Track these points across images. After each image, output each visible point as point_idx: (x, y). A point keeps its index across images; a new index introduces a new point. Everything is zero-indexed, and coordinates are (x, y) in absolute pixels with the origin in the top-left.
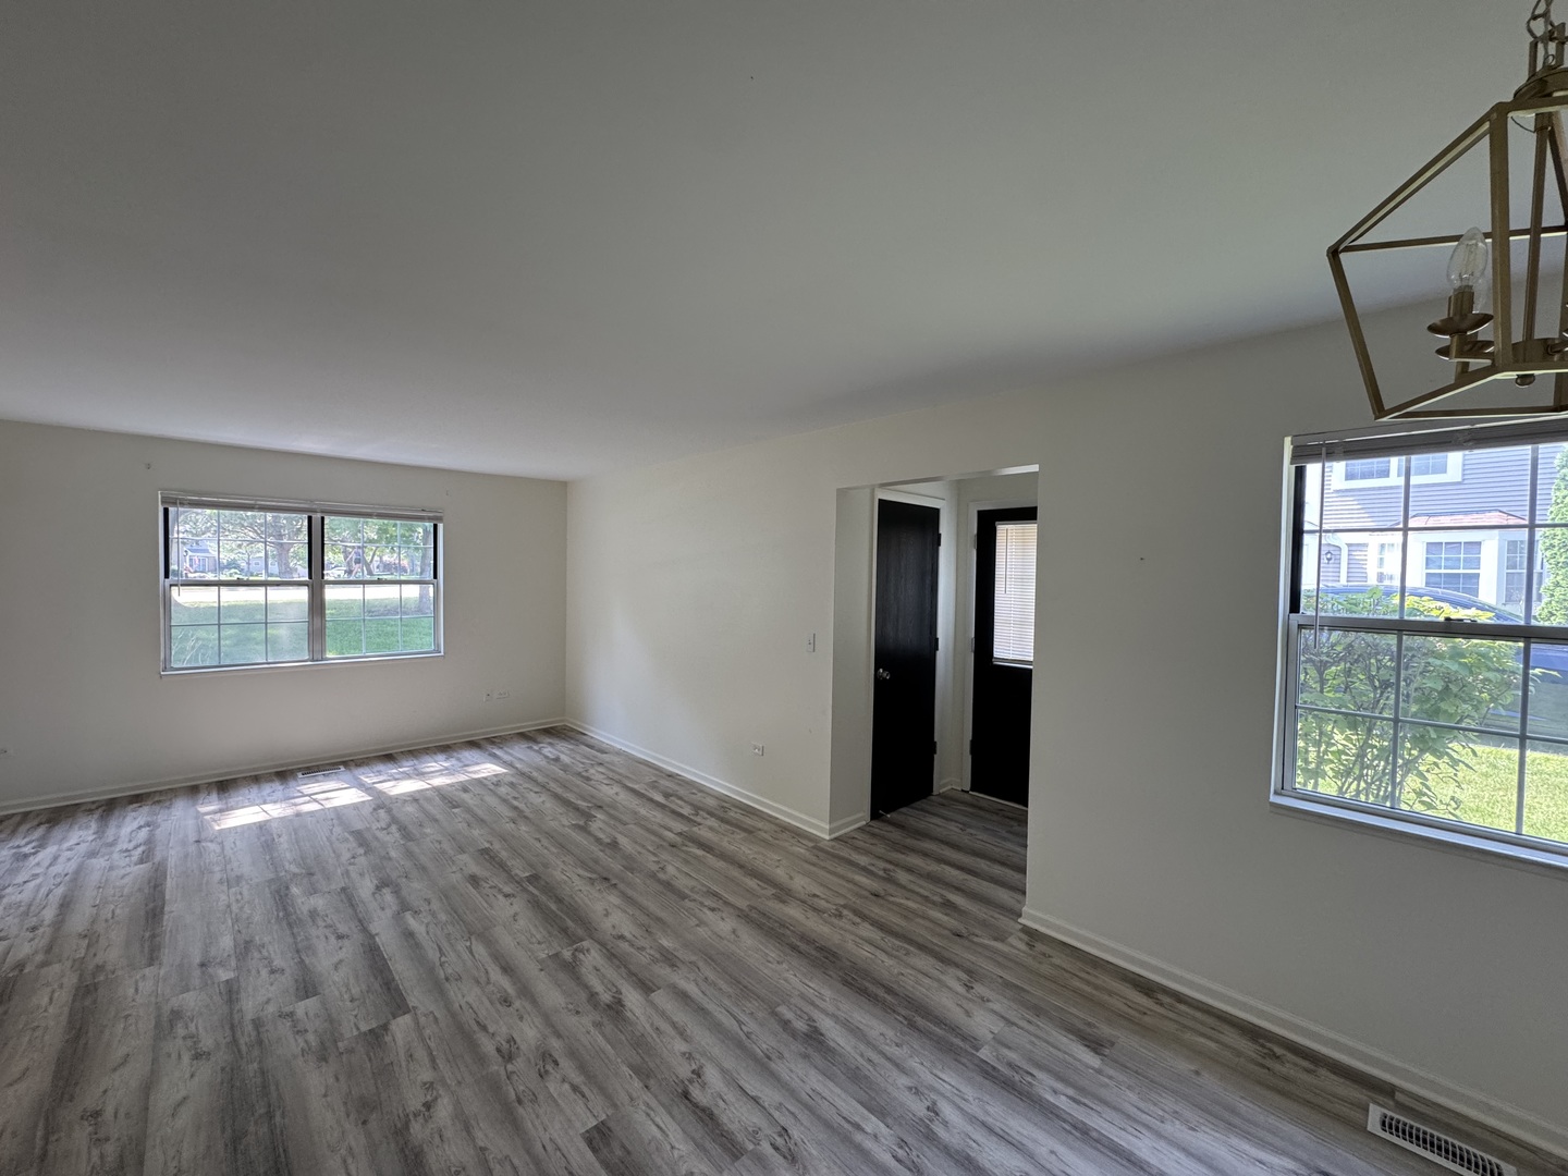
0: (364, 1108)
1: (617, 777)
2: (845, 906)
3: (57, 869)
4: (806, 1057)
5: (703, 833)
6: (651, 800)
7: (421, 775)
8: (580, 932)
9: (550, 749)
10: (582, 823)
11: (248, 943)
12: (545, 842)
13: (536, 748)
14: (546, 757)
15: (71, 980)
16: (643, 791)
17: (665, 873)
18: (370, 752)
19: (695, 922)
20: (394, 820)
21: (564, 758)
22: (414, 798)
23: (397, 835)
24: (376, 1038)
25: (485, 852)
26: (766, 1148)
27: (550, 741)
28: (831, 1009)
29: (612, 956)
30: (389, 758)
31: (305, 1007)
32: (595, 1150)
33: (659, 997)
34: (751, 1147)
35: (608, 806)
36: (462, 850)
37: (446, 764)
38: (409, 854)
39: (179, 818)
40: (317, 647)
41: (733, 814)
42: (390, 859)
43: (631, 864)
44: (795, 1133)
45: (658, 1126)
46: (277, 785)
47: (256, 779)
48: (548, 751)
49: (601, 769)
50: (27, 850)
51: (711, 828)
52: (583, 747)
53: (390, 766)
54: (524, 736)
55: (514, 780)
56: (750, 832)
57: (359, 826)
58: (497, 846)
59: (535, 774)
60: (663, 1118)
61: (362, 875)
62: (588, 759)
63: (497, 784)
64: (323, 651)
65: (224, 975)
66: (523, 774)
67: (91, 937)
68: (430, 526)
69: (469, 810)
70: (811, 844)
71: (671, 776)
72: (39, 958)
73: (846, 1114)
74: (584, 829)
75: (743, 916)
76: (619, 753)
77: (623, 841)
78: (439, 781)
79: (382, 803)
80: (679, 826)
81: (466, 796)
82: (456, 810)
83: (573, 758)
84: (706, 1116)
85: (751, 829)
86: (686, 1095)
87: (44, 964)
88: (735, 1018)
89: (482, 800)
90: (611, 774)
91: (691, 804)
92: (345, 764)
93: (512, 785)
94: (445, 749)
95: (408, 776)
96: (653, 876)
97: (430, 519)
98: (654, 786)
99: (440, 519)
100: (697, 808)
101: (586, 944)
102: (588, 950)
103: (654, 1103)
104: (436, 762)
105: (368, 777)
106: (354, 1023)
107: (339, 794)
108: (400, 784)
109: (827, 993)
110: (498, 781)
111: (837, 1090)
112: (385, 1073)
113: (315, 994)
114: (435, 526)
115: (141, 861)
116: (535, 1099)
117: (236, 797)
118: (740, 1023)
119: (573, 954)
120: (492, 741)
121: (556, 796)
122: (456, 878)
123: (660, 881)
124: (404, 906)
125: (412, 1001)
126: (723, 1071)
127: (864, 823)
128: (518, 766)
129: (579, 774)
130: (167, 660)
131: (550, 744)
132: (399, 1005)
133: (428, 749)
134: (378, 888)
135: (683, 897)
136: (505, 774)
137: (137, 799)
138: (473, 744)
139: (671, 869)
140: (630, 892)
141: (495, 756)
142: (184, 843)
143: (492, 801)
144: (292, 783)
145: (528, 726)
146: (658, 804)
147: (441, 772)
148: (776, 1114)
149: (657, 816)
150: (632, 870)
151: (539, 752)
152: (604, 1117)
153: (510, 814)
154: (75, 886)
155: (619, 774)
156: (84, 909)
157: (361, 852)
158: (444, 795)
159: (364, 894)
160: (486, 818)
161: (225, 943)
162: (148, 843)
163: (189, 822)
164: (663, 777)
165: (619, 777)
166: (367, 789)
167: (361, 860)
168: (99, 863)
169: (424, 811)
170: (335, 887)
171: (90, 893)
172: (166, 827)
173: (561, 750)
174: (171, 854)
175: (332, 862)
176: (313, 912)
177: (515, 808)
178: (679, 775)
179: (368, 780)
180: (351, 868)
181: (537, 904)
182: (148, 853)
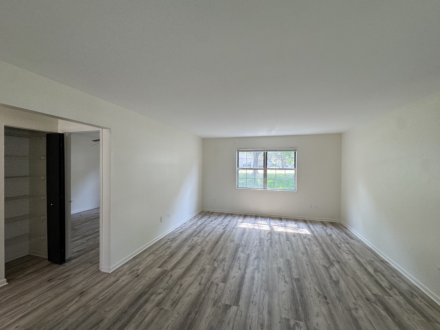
1: (353, 252)
3: (213, 226)
5: (391, 303)
6: (366, 269)
7: (285, 226)
8: (302, 316)
9: (330, 230)
10: (327, 266)
12: (309, 267)
13: (325, 228)
14: (327, 233)
15: (199, 251)
16: (362, 263)
17: (356, 312)
18: (277, 216)
20: (271, 239)
21: (334, 236)
22: (280, 234)
23: (269, 243)
24: (226, 308)
25: (288, 261)
27: (332, 227)
30: (280, 219)
31: (221, 285)
35: (343, 263)
36: (282, 256)
37: (293, 225)
38: (268, 251)
39: (234, 221)
40: (265, 185)
41: (418, 301)
42: (263, 250)
43: (340, 297)
46: (254, 219)
47: (251, 216)
48: (329, 231)
49: (347, 246)
50: (213, 220)
51: (398, 302)
52: (344, 234)
53: (279, 222)
54: (323, 223)
55: (310, 237)
57: (262, 237)
58: (293, 261)
59: (319, 238)
61: (254, 252)
62: (343, 239)
63: (305, 238)
64: (266, 187)
65: (216, 265)
66: (315, 237)
67: (207, 243)
68: (294, 152)
69: (291, 243)
71: (382, 261)
72: (199, 243)
74: (327, 269)
76: (359, 241)
77: (342, 283)
78: (288, 230)
79: (271, 232)
80: (376, 290)
81: (293, 238)
82: (288, 242)
83: (337, 237)
85: (431, 318)
87: (199, 245)
89: (297, 241)
90: (351, 249)
91: (389, 282)
92: (270, 218)
93: (309, 239)
94: (296, 220)
95: (282, 226)
96: (349, 310)
97: (293, 150)
98: (371, 263)
99: (296, 150)
100: (392, 286)
101: (302, 324)
102: (301, 327)
104: (291, 224)
105: (273, 223)
106: (226, 300)
107: (264, 226)
108: (279, 228)
110: (306, 236)
112: (221, 323)
113: (225, 283)
114: (295, 152)
115: (223, 229)
117: (246, 220)
119: (294, 325)
120: (311, 222)
121: (323, 250)
122: (275, 266)
123: (351, 315)
124: (257, 268)
125: (240, 303)
128: (315, 233)
129: (337, 244)
130: (238, 185)
131: (331, 229)
133: (291, 219)
134: (255, 258)
136: (309, 235)
137: (232, 214)
138: (305, 221)
139: (361, 312)
140: (333, 312)
141: (309, 227)
142: (231, 227)
143: (300, 243)
144: (257, 219)
145: (325, 220)
146: (369, 273)
147: (291, 228)
149: (365, 279)
150: (340, 300)
151: (325, 230)
153: (303, 251)
154: (213, 230)
155: (355, 250)
156: (210, 236)
157: (258, 245)
158: (287, 236)
159: (252, 258)
160: (295, 249)
161: (221, 256)
162: (227, 225)
163: (235, 223)
164: (378, 261)
165: (354, 252)
166: (271, 226)
167: (257, 247)
168: (218, 227)
169: (279, 239)
170: (247, 253)
171: (213, 233)
172: (231, 223)
173: (334, 232)
174: (228, 229)
175: (251, 245)
176: (239, 258)
177: (306, 249)
178: (388, 263)
179: (272, 224)
180: (253, 249)
181: (293, 292)
182: (225, 227)
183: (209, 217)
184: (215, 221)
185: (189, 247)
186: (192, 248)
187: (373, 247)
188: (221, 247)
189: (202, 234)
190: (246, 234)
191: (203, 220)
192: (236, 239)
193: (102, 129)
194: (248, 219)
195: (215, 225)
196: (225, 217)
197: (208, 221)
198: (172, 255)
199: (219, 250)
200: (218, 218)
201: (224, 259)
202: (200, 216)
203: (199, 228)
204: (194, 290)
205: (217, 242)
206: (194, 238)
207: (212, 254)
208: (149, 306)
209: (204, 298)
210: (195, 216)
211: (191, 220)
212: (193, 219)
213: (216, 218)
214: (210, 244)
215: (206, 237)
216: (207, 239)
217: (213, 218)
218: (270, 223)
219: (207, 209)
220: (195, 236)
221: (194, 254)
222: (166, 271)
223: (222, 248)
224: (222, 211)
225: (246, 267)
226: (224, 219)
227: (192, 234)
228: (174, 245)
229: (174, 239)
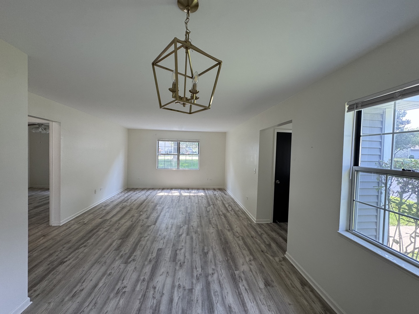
0: (140, 233)
2: (241, 236)
3: (138, 196)
4: (201, 255)
5: (228, 214)
6: (225, 206)
8: (187, 223)
9: (216, 192)
11: (147, 210)
12: (197, 208)
15: (129, 209)
16: (225, 204)
17: (212, 219)
18: (186, 187)
19: (208, 228)
20: (179, 199)
21: (217, 195)
22: (185, 196)
23: (177, 201)
24: (149, 226)
25: (187, 207)
26: (179, 263)
27: (218, 191)
28: (215, 251)
29: (188, 229)
30: (188, 189)
31: (146, 220)
32: (158, 250)
33: (188, 237)
34: (177, 261)
35: (215, 205)
36: (184, 206)
37: (195, 192)
38: (176, 204)
39: (154, 192)
40: (178, 166)
41: (239, 212)
42: (173, 204)
44: (185, 264)
45: (168, 252)
46: (169, 190)
47: (168, 189)
48: (215, 193)
49: (221, 198)
51: (231, 214)
52: (223, 193)
54: (214, 189)
56: (238, 216)
57: (174, 199)
58: (189, 207)
59: (208, 196)
60: (170, 252)
61: (167, 206)
62: (221, 195)
63: (200, 197)
64: (179, 167)
65: (141, 213)
66: (206, 196)
67: (134, 205)
69: (191, 200)
70: (250, 223)
71: (234, 202)
73: (197, 266)
74: (206, 207)
75: (218, 231)
76: (229, 196)
77: (211, 212)
78: (191, 194)
79: (180, 196)
80: (224, 211)
81: (193, 198)
82: (189, 200)
83: (219, 195)
84: (176, 255)
85: (239, 216)
86: (176, 251)
87: (128, 206)
88: (196, 244)
89: (195, 199)
91: (232, 208)
92: (181, 189)
93: (203, 197)
94: (198, 189)
95: (188, 192)
97: (197, 142)
98: (228, 203)
100: (233, 210)
102: (185, 226)
103: (171, 250)
106: (148, 224)
107: (176, 193)
108: (185, 193)
109: (217, 248)
111: (200, 262)
112: (145, 231)
113: (148, 219)
114: (199, 143)
115: (146, 197)
116: (157, 242)
117: (163, 191)
118: (196, 245)
119: (182, 226)
120: (207, 189)
121: (208, 201)
122: (178, 210)
123: (209, 220)
124: (168, 212)
125: (157, 224)
126: (185, 251)
127: (270, 222)
128: (207, 194)
129: (217, 198)
130: (158, 167)
132: (155, 224)
133: (195, 188)
134: (167, 208)
135: (210, 223)
136: (203, 195)
137: (152, 189)
138: (203, 189)
139: (214, 219)
140: (202, 220)
141: (205, 192)
142: (152, 196)
144: (172, 190)
145: (216, 187)
147: (193, 193)
148: (186, 260)
149: (222, 209)
150: (206, 216)
151: (213, 193)
152: (163, 248)
153: (197, 202)
154: (138, 198)
155: (224, 200)
156: (136, 201)
157: (170, 202)
158: (190, 197)
159: (165, 209)
160: (192, 202)
161: (145, 210)
162: (149, 195)
163: (155, 193)
164: (232, 202)
165: (223, 200)
166: (180, 193)
167: (169, 204)
168: (142, 196)
169: (184, 199)
170: (163, 206)
171: (138, 199)
172: (152, 193)
173: (218, 193)
174: (149, 197)
175: (166, 203)
176: (157, 209)
177: (199, 201)
178: (236, 202)
179: (182, 192)
180: (167, 204)
181: (186, 217)
182: (148, 196)
183: (134, 192)
184: (139, 193)
185: (120, 208)
186: (123, 208)
187: (234, 197)
188: (144, 206)
189: (129, 201)
190: (163, 199)
191: (129, 193)
192: (155, 201)
193: (52, 122)
194: (165, 191)
195: (140, 196)
196: (147, 191)
197: (133, 194)
198: (108, 213)
199: (143, 207)
200: (141, 192)
201: (147, 211)
202: (126, 192)
203: (126, 198)
204: (128, 224)
205: (142, 204)
206: (123, 203)
207: (138, 209)
208: (100, 233)
209: (135, 225)
210: (122, 192)
211: (118, 194)
212: (120, 193)
213: (140, 192)
214: (136, 205)
215: (133, 202)
216: (134, 203)
217: (138, 192)
218: (180, 191)
219: (131, 187)
220: (124, 202)
221: (125, 211)
222: (106, 220)
223: (146, 206)
224: (144, 187)
225: (161, 212)
226: (146, 192)
227: (122, 201)
228: (108, 208)
229: (106, 206)
